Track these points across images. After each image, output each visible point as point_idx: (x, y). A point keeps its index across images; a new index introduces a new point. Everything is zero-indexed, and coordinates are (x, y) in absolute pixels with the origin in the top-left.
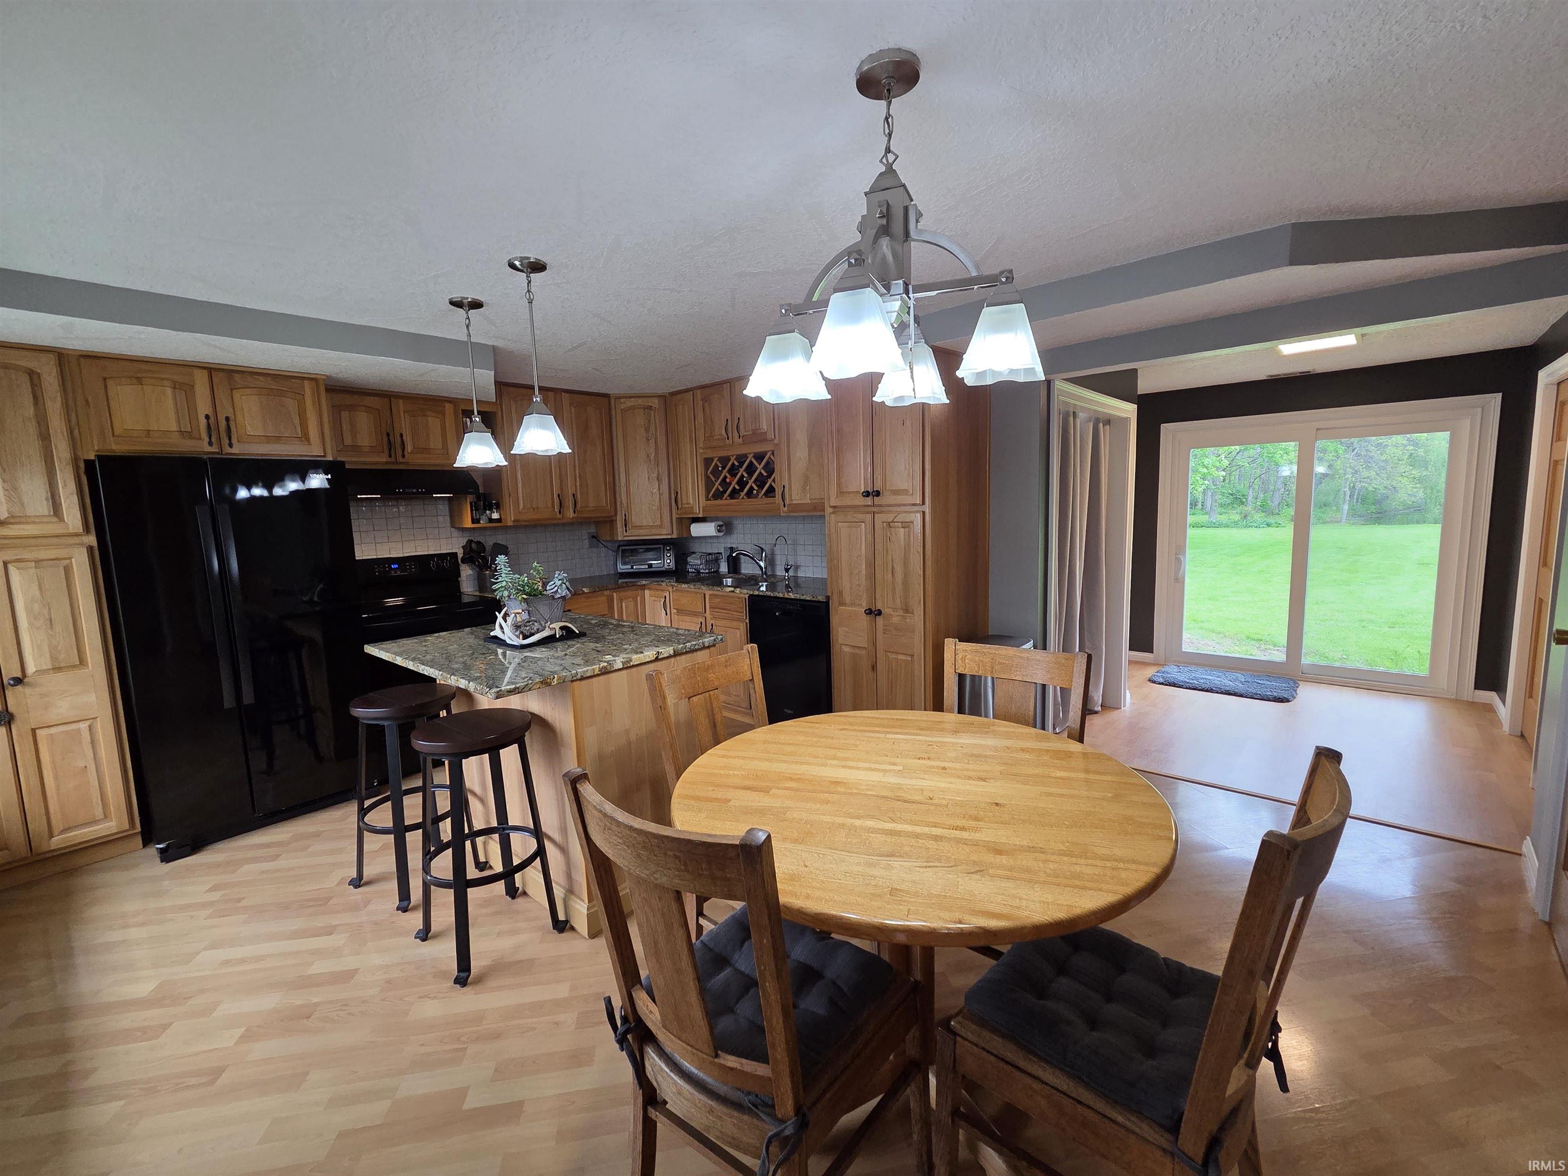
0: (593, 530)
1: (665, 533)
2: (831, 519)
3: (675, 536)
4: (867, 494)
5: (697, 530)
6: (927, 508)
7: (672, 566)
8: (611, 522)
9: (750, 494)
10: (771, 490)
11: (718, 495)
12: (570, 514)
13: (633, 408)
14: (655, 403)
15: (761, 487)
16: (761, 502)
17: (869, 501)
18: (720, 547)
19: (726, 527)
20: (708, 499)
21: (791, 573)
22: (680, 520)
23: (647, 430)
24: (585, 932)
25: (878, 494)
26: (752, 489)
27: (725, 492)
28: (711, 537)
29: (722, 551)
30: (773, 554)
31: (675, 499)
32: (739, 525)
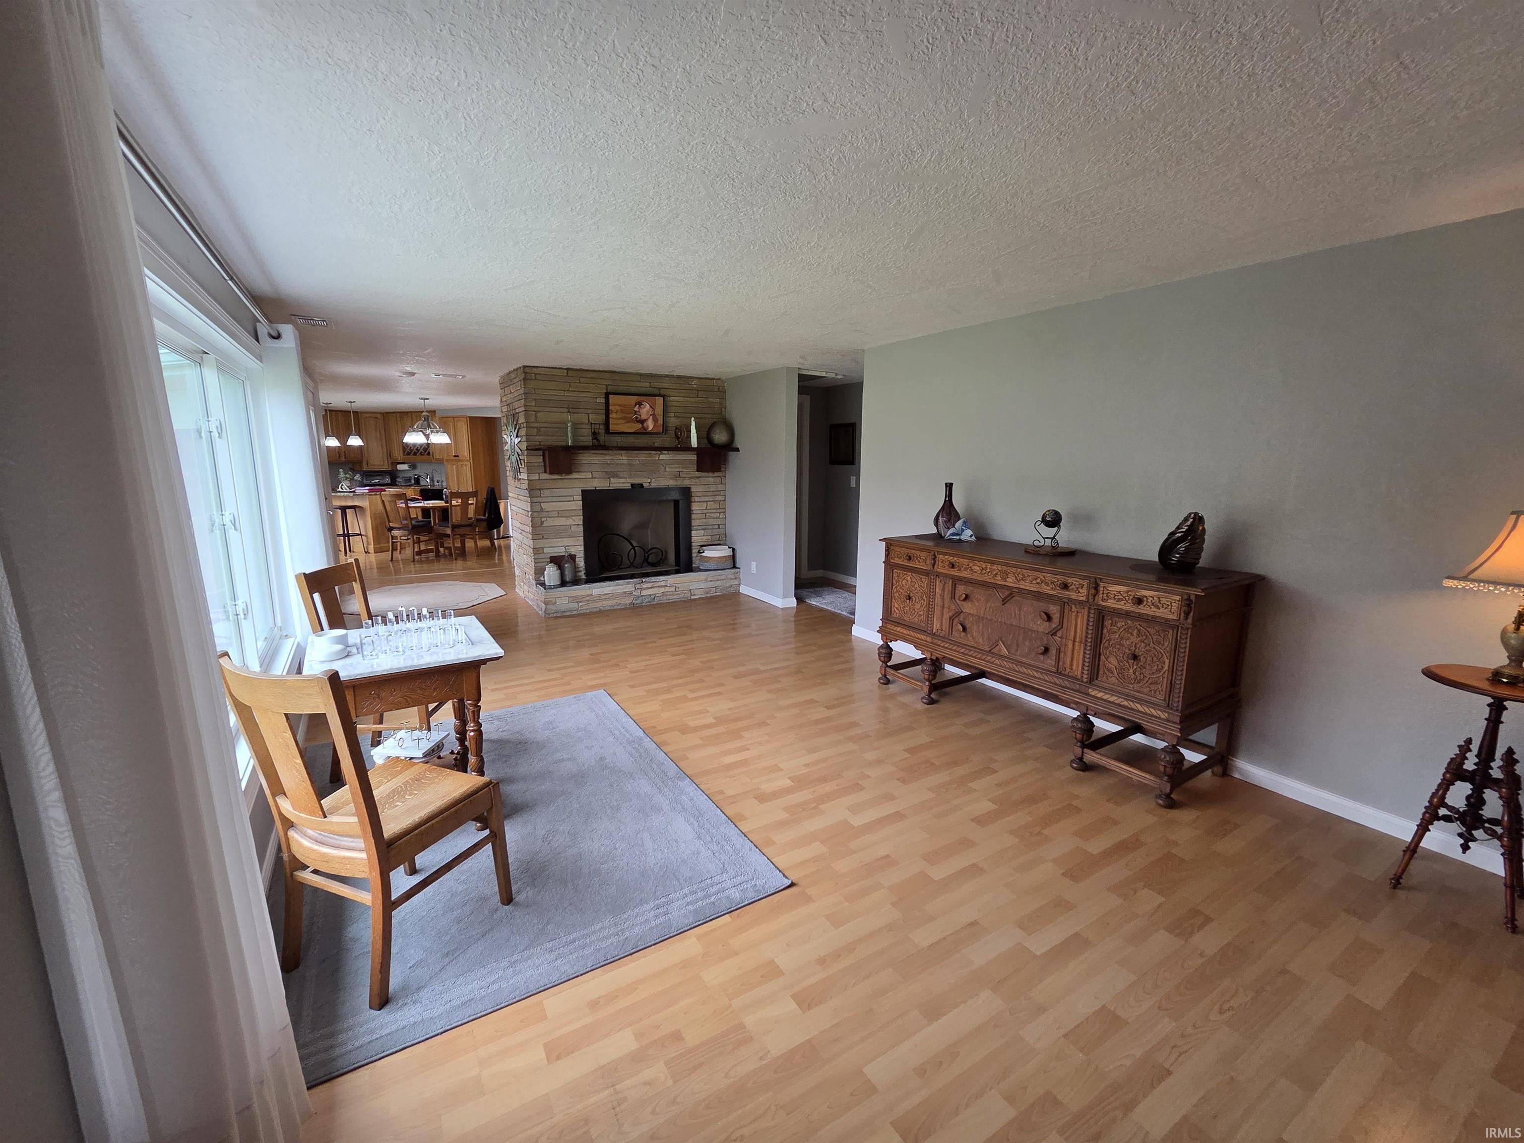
0: (351, 466)
1: (386, 467)
2: (445, 463)
3: (390, 469)
4: (455, 456)
5: (400, 467)
6: (471, 461)
7: (389, 482)
8: (360, 463)
9: (421, 454)
10: (429, 453)
11: (408, 454)
12: (343, 459)
13: (370, 417)
14: (379, 416)
15: (425, 452)
16: (426, 457)
17: (456, 458)
18: (410, 474)
19: (413, 466)
20: (404, 455)
21: (440, 483)
22: (392, 463)
23: (376, 427)
24: (373, 552)
25: (458, 456)
26: (422, 452)
27: (411, 453)
28: (407, 470)
29: (412, 476)
30: (433, 475)
31: (390, 455)
32: (419, 466)
